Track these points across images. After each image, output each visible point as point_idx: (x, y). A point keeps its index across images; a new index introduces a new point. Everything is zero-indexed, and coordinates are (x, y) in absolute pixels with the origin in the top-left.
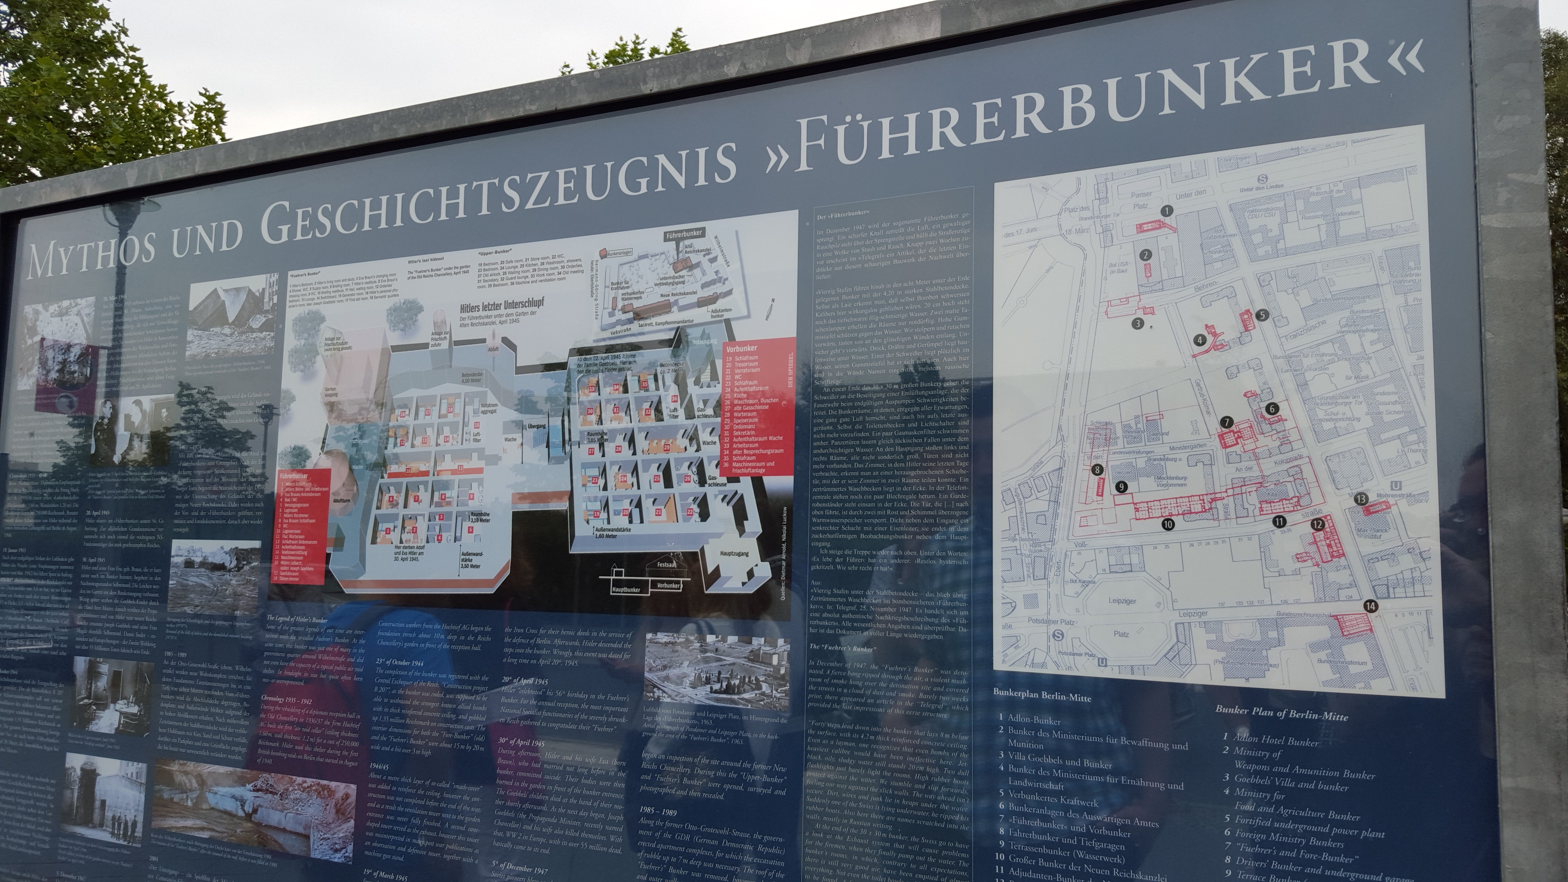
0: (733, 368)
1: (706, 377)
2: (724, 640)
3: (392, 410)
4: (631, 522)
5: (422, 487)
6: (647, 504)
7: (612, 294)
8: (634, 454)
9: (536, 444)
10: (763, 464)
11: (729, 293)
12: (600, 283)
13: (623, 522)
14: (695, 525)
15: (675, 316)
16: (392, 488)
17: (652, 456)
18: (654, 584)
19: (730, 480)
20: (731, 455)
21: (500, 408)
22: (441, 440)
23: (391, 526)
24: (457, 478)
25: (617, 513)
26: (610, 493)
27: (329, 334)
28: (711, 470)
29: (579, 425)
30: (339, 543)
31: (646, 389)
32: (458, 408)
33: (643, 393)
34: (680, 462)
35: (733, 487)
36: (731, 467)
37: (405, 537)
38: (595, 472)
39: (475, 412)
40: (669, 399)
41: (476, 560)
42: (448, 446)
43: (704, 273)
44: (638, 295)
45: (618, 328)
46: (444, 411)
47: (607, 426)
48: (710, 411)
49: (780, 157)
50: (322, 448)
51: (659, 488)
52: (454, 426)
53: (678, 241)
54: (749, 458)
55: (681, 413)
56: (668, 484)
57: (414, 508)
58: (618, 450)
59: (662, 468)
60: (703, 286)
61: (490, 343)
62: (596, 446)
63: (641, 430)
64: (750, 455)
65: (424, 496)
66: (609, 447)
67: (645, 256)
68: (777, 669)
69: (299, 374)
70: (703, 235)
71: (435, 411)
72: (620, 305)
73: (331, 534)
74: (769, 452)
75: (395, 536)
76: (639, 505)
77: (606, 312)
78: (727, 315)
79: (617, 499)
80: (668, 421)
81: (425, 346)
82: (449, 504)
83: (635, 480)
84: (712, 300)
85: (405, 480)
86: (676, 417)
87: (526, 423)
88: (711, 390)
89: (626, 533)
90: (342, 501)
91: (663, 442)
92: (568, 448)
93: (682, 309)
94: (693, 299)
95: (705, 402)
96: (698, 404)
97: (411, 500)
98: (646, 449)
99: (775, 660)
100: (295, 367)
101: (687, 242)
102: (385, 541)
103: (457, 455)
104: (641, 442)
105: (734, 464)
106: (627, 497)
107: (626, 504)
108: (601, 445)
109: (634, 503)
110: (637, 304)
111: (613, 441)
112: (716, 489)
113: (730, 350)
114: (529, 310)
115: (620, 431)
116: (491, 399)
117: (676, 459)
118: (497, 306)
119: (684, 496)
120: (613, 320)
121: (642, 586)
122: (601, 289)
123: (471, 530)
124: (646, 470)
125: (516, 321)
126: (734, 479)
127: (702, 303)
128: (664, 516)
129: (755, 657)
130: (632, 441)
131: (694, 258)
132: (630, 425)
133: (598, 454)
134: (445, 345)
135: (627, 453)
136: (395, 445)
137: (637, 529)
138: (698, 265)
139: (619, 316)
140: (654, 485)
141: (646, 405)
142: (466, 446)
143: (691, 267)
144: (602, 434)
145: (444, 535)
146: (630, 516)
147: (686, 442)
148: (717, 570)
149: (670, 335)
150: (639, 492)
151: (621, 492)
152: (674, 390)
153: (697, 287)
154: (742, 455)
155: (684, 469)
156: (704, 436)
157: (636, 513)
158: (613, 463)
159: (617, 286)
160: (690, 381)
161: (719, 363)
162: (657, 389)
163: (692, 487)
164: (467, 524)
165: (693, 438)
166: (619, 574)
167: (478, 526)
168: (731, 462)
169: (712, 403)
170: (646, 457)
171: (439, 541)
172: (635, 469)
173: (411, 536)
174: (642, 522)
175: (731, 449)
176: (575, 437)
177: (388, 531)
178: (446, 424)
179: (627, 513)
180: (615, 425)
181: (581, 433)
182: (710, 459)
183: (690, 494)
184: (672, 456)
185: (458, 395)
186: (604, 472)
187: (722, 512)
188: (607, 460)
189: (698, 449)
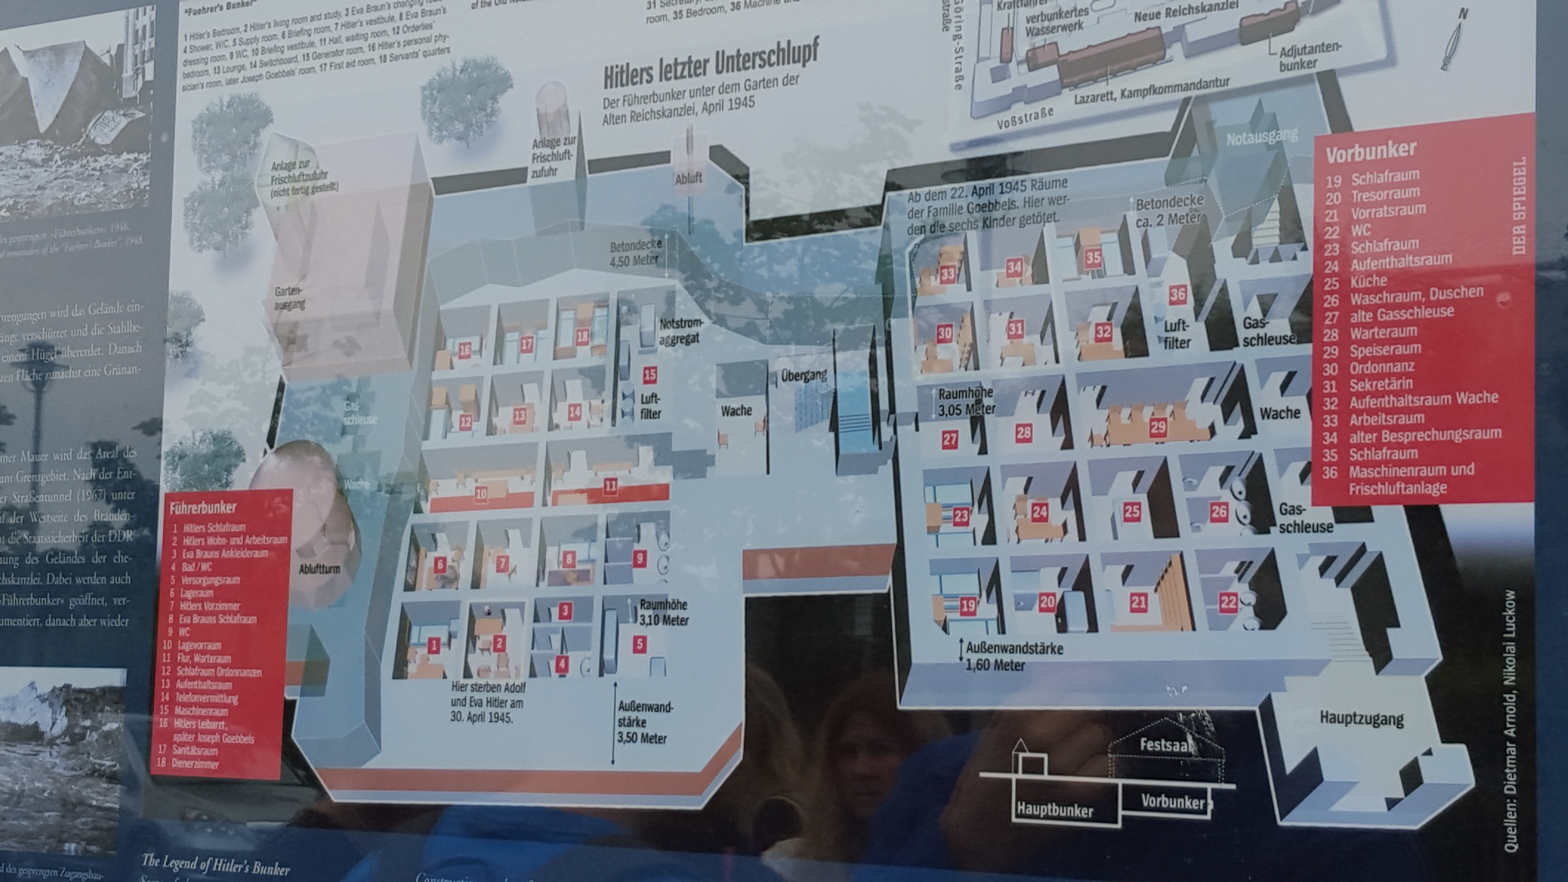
0: (1346, 207)
1: (1266, 235)
4: (1062, 627)
6: (1109, 580)
8: (1068, 444)
9: (803, 421)
10: (1441, 470)
13: (1038, 627)
14: (1246, 636)
15: (1175, 68)
17: (1117, 452)
18: (1129, 798)
19: (1342, 516)
20: (1343, 447)
23: (441, 632)
24: (602, 511)
25: (1022, 604)
26: (1004, 551)
28: (1287, 489)
29: (913, 367)
31: (1099, 271)
33: (1088, 282)
34: (1194, 468)
35: (1349, 533)
36: (1344, 479)
37: (476, 660)
38: (962, 494)
39: (645, 342)
40: (1162, 296)
42: (579, 430)
44: (1071, 19)
45: (1019, 109)
47: (992, 371)
48: (1280, 328)
51: (1142, 535)
54: (1397, 455)
55: (1198, 332)
56: (1166, 524)
58: (1022, 436)
59: (1147, 481)
62: (963, 425)
63: (1084, 379)
64: (1401, 446)
66: (999, 428)
71: (544, 342)
72: (1023, 47)
74: (1457, 436)
76: (1084, 582)
77: (985, 71)
78: (1326, 62)
79: (1023, 565)
80: (1157, 356)
82: (584, 577)
83: (1070, 515)
84: (1283, 20)
85: (473, 517)
86: (1184, 344)
87: (776, 367)
88: (1287, 270)
89: (1050, 658)
91: (1148, 412)
92: (886, 431)
93: (1195, 50)
94: (1227, 25)
95: (1266, 304)
96: (1244, 311)
97: (489, 567)
98: (1100, 431)
104: (1086, 413)
105: (1354, 472)
106: (1048, 561)
107: (1047, 581)
108: (977, 423)
109: (1071, 577)
110: (1069, 43)
111: (1010, 412)
112: (1304, 541)
113: (1335, 156)
114: (779, 72)
116: (685, 306)
117: (1184, 459)
119: (1210, 560)
120: (1003, 89)
124: (1101, 488)
126: (1359, 513)
127: (1250, 33)
128: (1157, 615)
130: (1060, 411)
132: (1053, 369)
133: (968, 447)
135: (1044, 444)
136: (448, 429)
137: (1079, 645)
139: (1019, 77)
140: (1124, 528)
141: (1100, 314)
144: (979, 393)
146: (1061, 612)
147: (1216, 412)
148: (1312, 763)
149: (1163, 122)
150: (1082, 549)
151: (1034, 546)
152: (1178, 271)
154: (1378, 445)
155: (1210, 484)
156: (1267, 395)
157: (1076, 603)
158: (1008, 471)
160: (1223, 249)
161: (1305, 193)
162: (1129, 268)
163: (1234, 530)
164: (630, 630)
165: (1236, 398)
166: (1033, 766)
168: (1344, 465)
169: (1290, 302)
170: (1101, 453)
172: (1072, 489)
173: (491, 659)
174: (1093, 627)
175: (1345, 431)
176: (906, 404)
177: (434, 646)
178: (572, 373)
179: (1053, 603)
180: (1014, 368)
182: (1284, 457)
183: (1228, 554)
184: (1173, 451)
185: (602, 300)
186: (986, 494)
187: (1321, 599)
188: (993, 461)
189: (1250, 431)
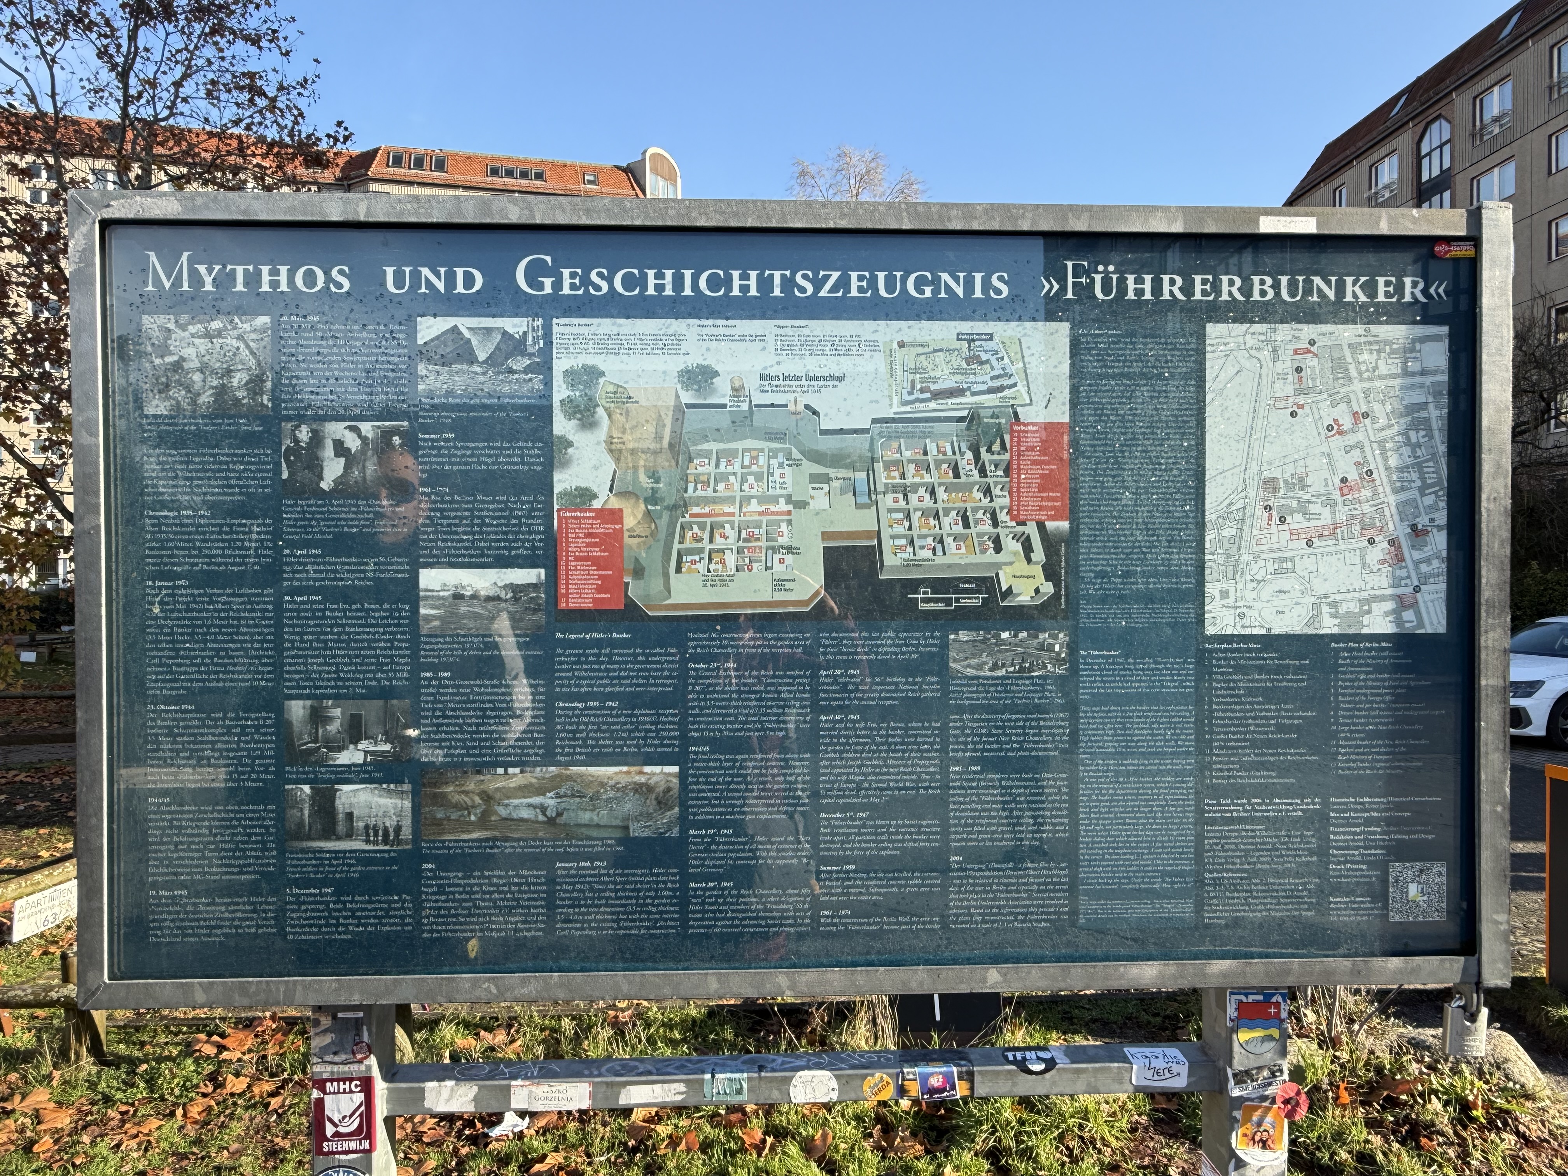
0: (1019, 442)
1: (996, 447)
2: (1016, 636)
3: (691, 460)
4: (934, 554)
5: (727, 526)
6: (949, 541)
7: (911, 377)
8: (935, 503)
9: (843, 492)
10: (1047, 512)
11: (1015, 385)
12: (898, 367)
13: (927, 554)
14: (990, 556)
15: (968, 399)
16: (695, 527)
17: (951, 505)
18: (957, 600)
19: (1018, 524)
20: (1018, 506)
21: (805, 462)
22: (746, 487)
23: (697, 558)
24: (764, 519)
25: (922, 547)
26: (915, 533)
27: (611, 388)
28: (1003, 516)
29: (882, 478)
30: (639, 572)
31: (945, 454)
32: (762, 461)
33: (941, 457)
34: (975, 510)
35: (1020, 529)
36: (1019, 514)
37: (712, 567)
38: (901, 516)
39: (781, 465)
40: (964, 462)
41: (788, 585)
42: (753, 492)
43: (992, 368)
44: (935, 380)
45: (917, 405)
46: (747, 462)
47: (909, 481)
48: (1000, 473)
49: (1052, 287)
50: (611, 490)
51: (959, 528)
52: (759, 477)
53: (970, 341)
54: (1034, 508)
55: (976, 473)
56: (966, 525)
57: (719, 542)
58: (921, 500)
59: (961, 513)
60: (992, 378)
61: (792, 407)
62: (901, 496)
63: (940, 484)
64: (1034, 506)
65: (732, 534)
66: (913, 498)
67: (940, 350)
68: (1059, 654)
69: (574, 422)
70: (991, 339)
71: (737, 463)
72: (918, 386)
73: (629, 565)
74: (1049, 504)
75: (702, 567)
76: (941, 541)
77: (905, 391)
78: (1012, 402)
79: (921, 537)
80: (963, 479)
81: (724, 406)
82: (758, 540)
83: (937, 522)
84: (1001, 389)
85: (709, 520)
86: (972, 476)
87: (832, 475)
88: (1002, 457)
89: (930, 563)
90: (639, 536)
91: (961, 494)
92: (873, 497)
93: (974, 394)
94: (984, 387)
95: (996, 466)
96: (990, 468)
97: (717, 537)
98: (946, 499)
99: (1057, 648)
100: (570, 416)
101: (978, 343)
102: (690, 570)
103: (762, 500)
104: (941, 494)
105: (1021, 512)
106: (930, 535)
107: (930, 541)
108: (905, 495)
109: (937, 540)
110: (933, 387)
111: (916, 492)
112: (1007, 531)
113: (1016, 428)
114: (831, 383)
115: (922, 485)
116: (796, 454)
117: (972, 508)
118: (798, 378)
119: (980, 535)
120: (912, 398)
121: (948, 602)
122: (900, 373)
123: (782, 561)
124: (946, 515)
125: (819, 392)
126: (1023, 523)
127: (991, 391)
128: (963, 550)
129: (1042, 647)
130: (933, 493)
131: (984, 357)
132: (931, 481)
133: (903, 502)
134: (745, 407)
135: (928, 502)
136: (696, 489)
137: (940, 559)
138: (988, 361)
139: (917, 395)
140: (954, 527)
141: (945, 466)
142: (771, 492)
143: (982, 363)
144: (906, 487)
145: (755, 565)
146: (934, 549)
147: (981, 495)
148: (1010, 588)
149: (964, 413)
150: (940, 532)
151: (925, 531)
152: (969, 455)
153: (987, 378)
154: (1028, 506)
155: (980, 515)
156: (996, 491)
157: (939, 547)
158: (916, 509)
159: (915, 371)
160: (983, 450)
161: (1007, 438)
162: (954, 453)
163: (987, 527)
164: (777, 557)
165: (987, 491)
166: (925, 593)
167: (789, 558)
168: (1018, 510)
169: (1003, 466)
170: (946, 505)
171: (750, 570)
172: (937, 516)
173: (719, 566)
174: (944, 554)
175: (1019, 502)
176: (880, 489)
177: (694, 562)
178: (751, 473)
179: (931, 547)
180: (917, 480)
181: (886, 485)
182: (1002, 508)
183: (984, 534)
184: (969, 505)
185: (762, 450)
186: (908, 516)
187: (1012, 546)
188: (911, 507)
189: (992, 500)
